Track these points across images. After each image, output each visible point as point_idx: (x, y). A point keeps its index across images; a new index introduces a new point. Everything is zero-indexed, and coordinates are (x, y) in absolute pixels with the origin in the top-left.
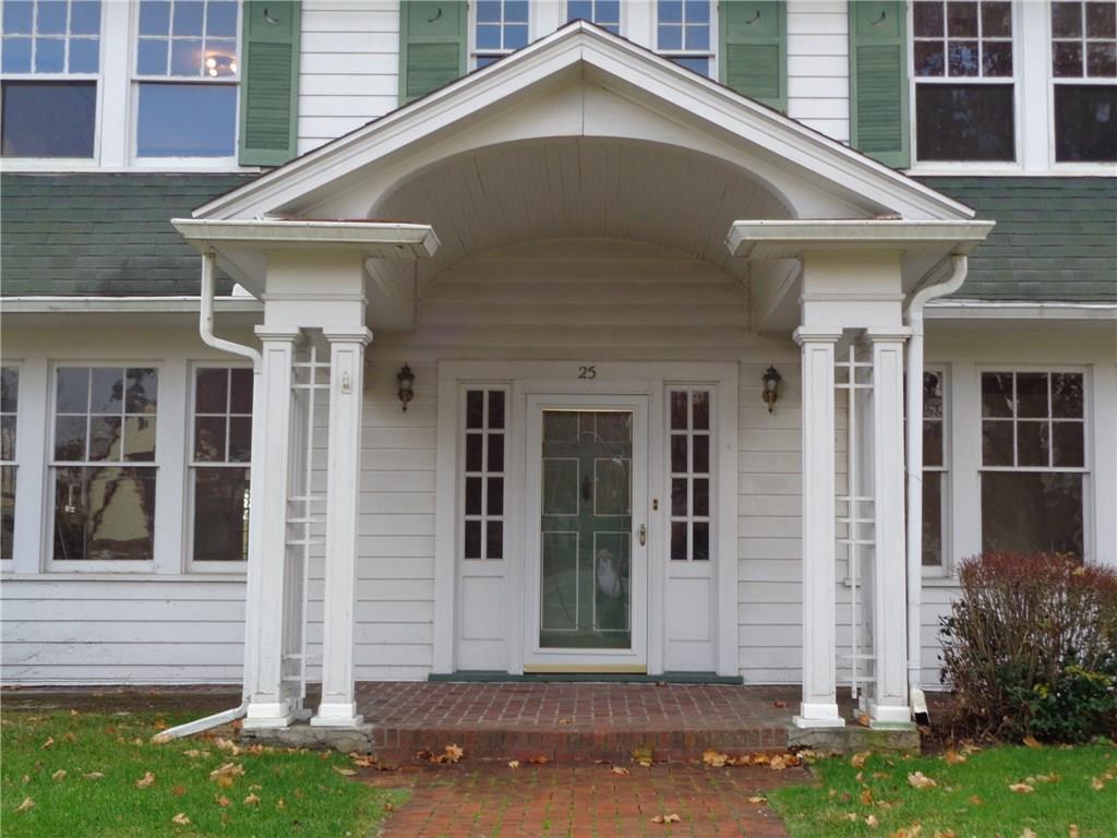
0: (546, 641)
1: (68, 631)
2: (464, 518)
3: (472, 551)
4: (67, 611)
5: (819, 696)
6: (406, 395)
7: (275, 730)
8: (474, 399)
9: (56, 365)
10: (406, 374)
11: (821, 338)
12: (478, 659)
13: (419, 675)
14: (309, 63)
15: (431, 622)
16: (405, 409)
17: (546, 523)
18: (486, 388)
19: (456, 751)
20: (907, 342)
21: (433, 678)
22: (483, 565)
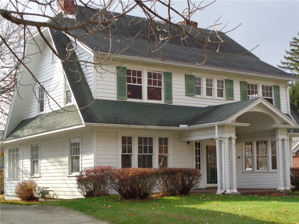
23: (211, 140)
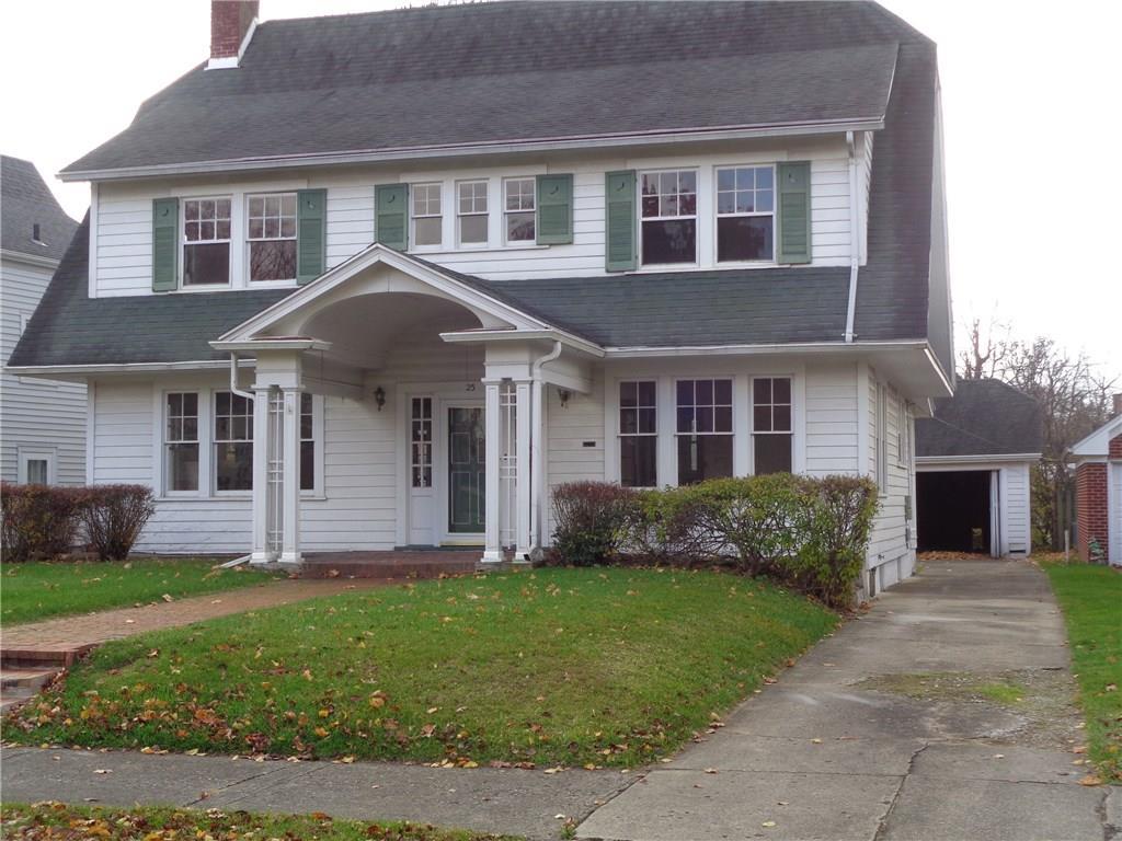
0: (452, 529)
1: (225, 526)
2: (412, 465)
3: (416, 483)
4: (223, 516)
5: (491, 548)
6: (381, 402)
7: (262, 564)
8: (416, 403)
9: (215, 391)
10: (380, 391)
11: (493, 383)
12: (419, 539)
13: (390, 548)
14: (331, 228)
15: (395, 520)
16: (379, 409)
17: (451, 468)
18: (422, 397)
19: (335, 573)
20: (532, 383)
21: (397, 549)
22: (422, 490)
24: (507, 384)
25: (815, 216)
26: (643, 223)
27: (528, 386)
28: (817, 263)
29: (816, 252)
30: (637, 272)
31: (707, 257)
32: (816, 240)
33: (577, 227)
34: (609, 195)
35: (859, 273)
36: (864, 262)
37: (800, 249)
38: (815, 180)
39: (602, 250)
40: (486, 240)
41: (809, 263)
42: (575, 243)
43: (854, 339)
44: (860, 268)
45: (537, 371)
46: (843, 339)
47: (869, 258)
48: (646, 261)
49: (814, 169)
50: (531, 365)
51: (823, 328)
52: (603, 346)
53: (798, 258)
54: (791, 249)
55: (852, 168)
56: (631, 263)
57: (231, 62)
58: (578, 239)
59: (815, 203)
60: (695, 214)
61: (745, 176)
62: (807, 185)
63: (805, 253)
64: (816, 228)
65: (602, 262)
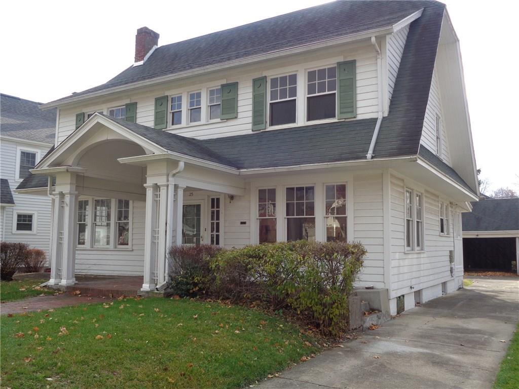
5: (146, 283)
11: (149, 187)
14: (138, 120)
20: (168, 186)
23: (190, 195)
24: (156, 187)
25: (359, 90)
26: (270, 104)
27: (165, 188)
28: (359, 117)
29: (359, 111)
30: (267, 130)
31: (301, 119)
32: (359, 104)
33: (240, 109)
34: (254, 91)
35: (382, 121)
36: (386, 115)
37: (349, 110)
38: (358, 71)
39: (250, 120)
40: (200, 121)
41: (355, 117)
42: (238, 117)
43: (372, 157)
44: (384, 118)
45: (171, 179)
46: (366, 158)
47: (390, 112)
48: (272, 124)
49: (358, 64)
50: (168, 175)
51: (356, 152)
52: (239, 168)
53: (349, 115)
54: (345, 110)
55: (379, 61)
56: (264, 125)
57: (141, 63)
58: (240, 115)
59: (359, 84)
60: (296, 96)
61: (322, 72)
62: (354, 73)
63: (353, 112)
64: (359, 97)
65: (250, 126)
